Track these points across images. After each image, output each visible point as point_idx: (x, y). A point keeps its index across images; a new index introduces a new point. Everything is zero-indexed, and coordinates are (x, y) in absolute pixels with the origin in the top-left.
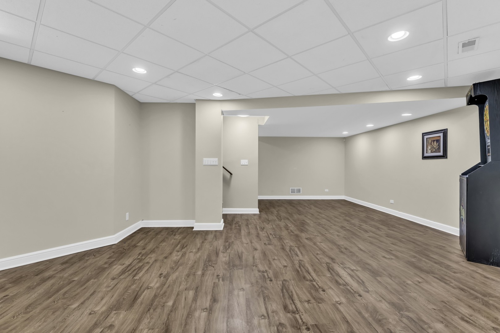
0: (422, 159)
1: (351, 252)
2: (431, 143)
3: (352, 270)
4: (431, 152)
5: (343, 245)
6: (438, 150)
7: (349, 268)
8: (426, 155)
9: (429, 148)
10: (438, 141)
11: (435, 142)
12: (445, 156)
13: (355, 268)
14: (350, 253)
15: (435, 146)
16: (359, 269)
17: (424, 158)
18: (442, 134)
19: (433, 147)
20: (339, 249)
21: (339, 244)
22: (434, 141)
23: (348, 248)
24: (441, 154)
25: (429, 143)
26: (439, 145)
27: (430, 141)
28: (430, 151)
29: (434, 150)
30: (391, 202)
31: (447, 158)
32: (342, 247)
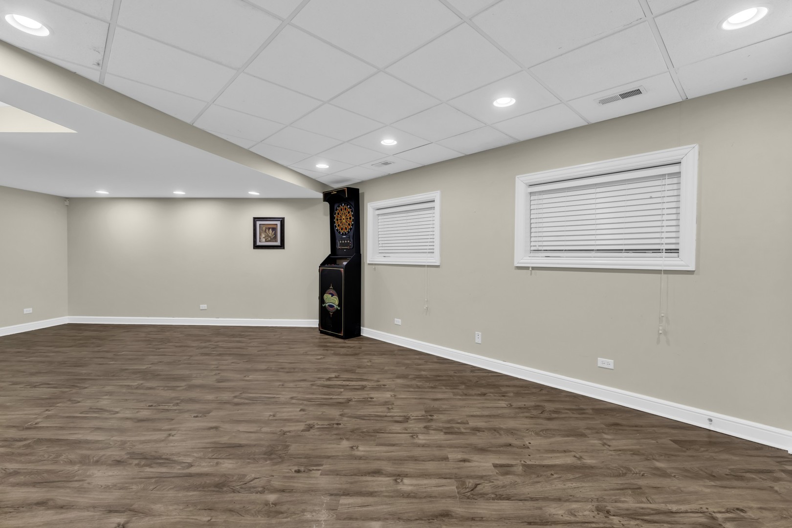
0: (254, 248)
2: (266, 230)
4: (266, 241)
6: (275, 239)
8: (258, 243)
9: (263, 236)
10: (274, 229)
11: (271, 230)
12: (282, 246)
15: (270, 235)
17: (256, 247)
18: (279, 222)
19: (268, 236)
22: (269, 228)
24: (278, 243)
25: (262, 230)
26: (276, 234)
27: (264, 228)
28: (264, 240)
29: (270, 239)
30: (201, 308)
31: (284, 248)
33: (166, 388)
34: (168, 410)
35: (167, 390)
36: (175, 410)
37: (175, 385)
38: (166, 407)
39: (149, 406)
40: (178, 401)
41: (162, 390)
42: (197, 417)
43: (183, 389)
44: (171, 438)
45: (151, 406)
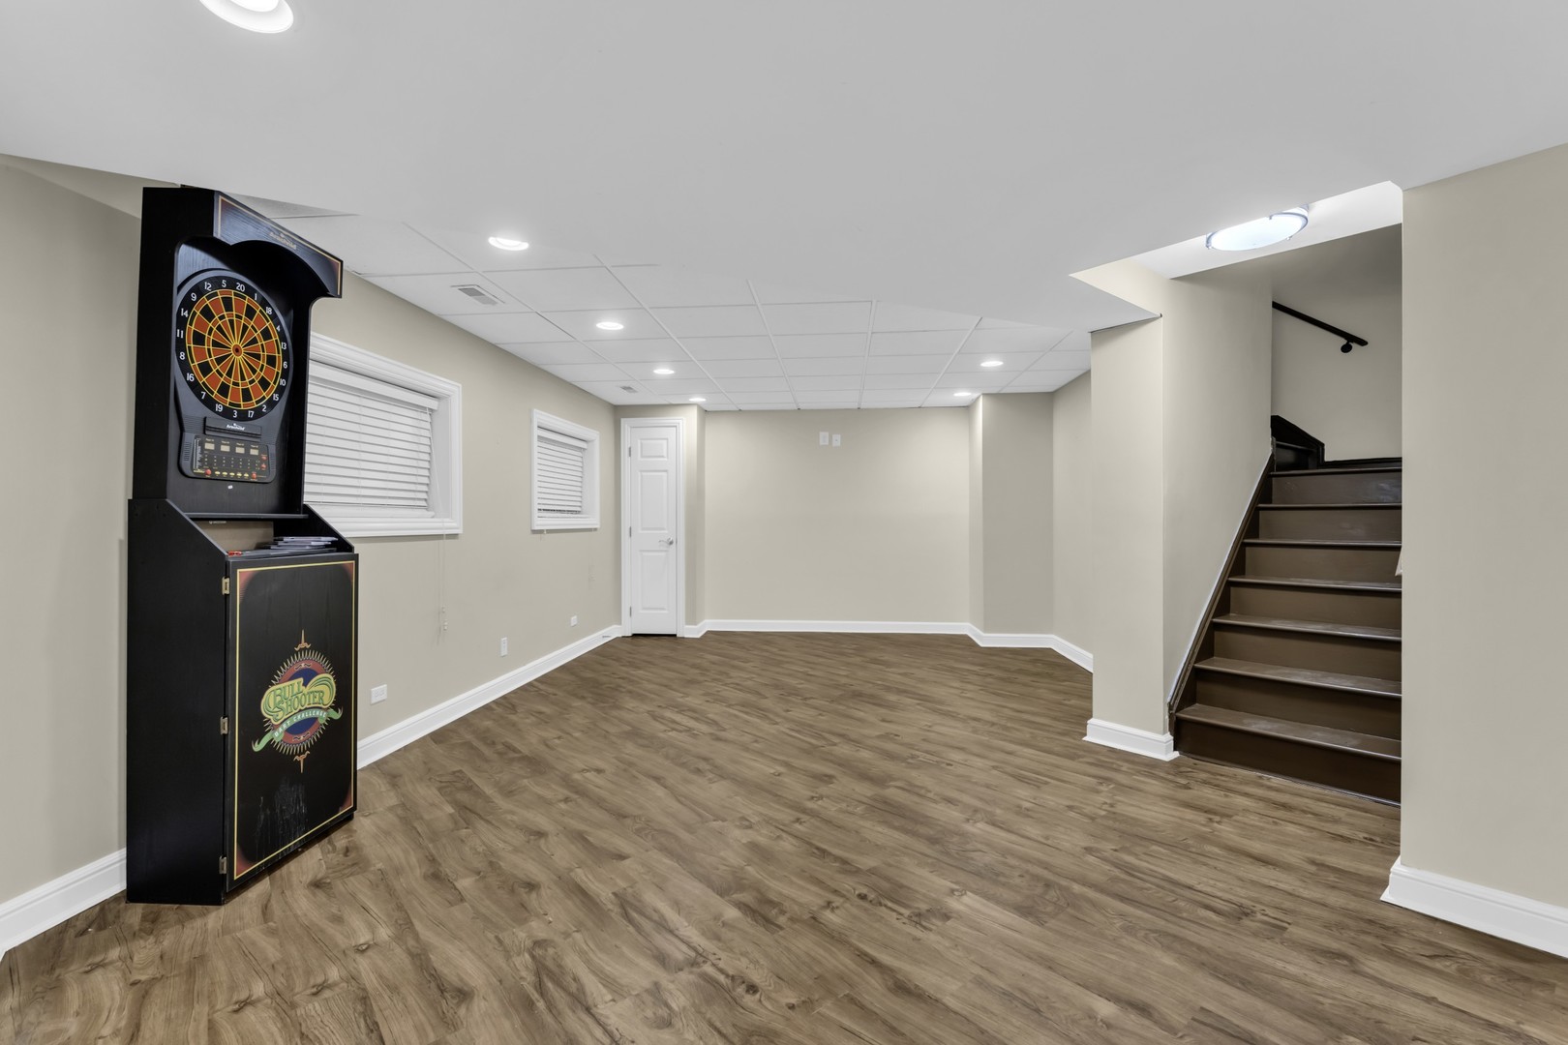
1: (683, 765)
3: (673, 729)
5: (711, 781)
7: (681, 732)
13: (670, 733)
14: (685, 761)
16: (661, 735)
20: (716, 767)
21: (724, 782)
23: (695, 777)
32: (711, 776)
33: (923, 792)
34: (927, 752)
35: (922, 788)
36: (917, 750)
37: (906, 795)
38: (928, 756)
39: (951, 765)
40: (910, 761)
41: (930, 791)
42: (896, 735)
43: (895, 780)
44: (929, 724)
45: (948, 764)
